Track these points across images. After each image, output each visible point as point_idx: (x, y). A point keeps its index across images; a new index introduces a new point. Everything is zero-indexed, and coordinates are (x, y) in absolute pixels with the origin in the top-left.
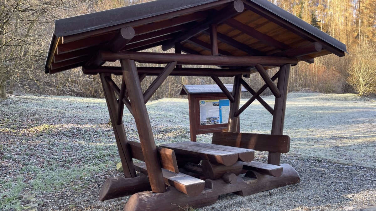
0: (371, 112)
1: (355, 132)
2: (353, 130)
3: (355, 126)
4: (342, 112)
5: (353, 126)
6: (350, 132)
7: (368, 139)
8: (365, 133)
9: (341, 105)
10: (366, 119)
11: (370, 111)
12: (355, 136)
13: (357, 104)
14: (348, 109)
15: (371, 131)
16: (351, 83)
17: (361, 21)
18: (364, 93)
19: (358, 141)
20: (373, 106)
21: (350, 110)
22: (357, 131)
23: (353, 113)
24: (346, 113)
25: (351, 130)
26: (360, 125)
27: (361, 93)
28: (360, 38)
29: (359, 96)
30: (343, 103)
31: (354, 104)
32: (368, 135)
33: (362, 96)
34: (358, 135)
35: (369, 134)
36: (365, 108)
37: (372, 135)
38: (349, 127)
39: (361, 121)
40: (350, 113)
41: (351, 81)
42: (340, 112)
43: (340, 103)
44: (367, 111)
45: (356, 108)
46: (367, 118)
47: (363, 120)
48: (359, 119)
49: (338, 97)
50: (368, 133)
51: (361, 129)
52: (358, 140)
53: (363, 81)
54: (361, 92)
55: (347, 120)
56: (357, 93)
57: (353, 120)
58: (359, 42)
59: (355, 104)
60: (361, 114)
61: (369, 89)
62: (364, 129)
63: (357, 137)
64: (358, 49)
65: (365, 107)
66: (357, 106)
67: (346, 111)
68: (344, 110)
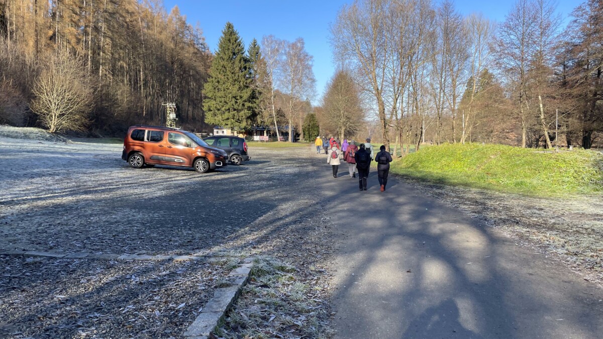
0: (59, 159)
1: (22, 192)
2: (21, 189)
3: (26, 181)
4: (12, 157)
5: (22, 181)
6: (15, 193)
7: (40, 203)
8: (39, 192)
9: (12, 146)
10: (48, 170)
11: (57, 157)
12: (20, 198)
13: (41, 145)
14: (22, 153)
15: (49, 190)
16: (37, 111)
17: (60, 15)
18: (57, 129)
19: (21, 208)
20: (65, 150)
21: (26, 155)
22: (27, 190)
23: (30, 160)
24: (17, 159)
25: (18, 189)
26: (34, 180)
27: (53, 128)
28: (57, 40)
29: (49, 133)
30: (19, 143)
31: (36, 145)
32: (42, 196)
33: (54, 133)
34: (25, 198)
35: (45, 195)
36: (52, 153)
37: (49, 195)
38: (16, 184)
39: (39, 173)
40: (25, 160)
41: (37, 107)
42: (8, 157)
43: (13, 143)
44: (54, 157)
45: (38, 151)
46: (50, 168)
47: (43, 172)
48: (36, 170)
49: (13, 132)
50: (44, 193)
51: (35, 186)
52: (22, 206)
53: (57, 109)
54: (52, 126)
55: (15, 172)
56: (47, 128)
57: (25, 172)
58: (55, 46)
59: (39, 145)
60: (43, 161)
61: (65, 123)
62: (40, 186)
63: (23, 200)
64: (54, 58)
65: (52, 151)
66: (40, 148)
67: (19, 156)
68: (15, 155)
